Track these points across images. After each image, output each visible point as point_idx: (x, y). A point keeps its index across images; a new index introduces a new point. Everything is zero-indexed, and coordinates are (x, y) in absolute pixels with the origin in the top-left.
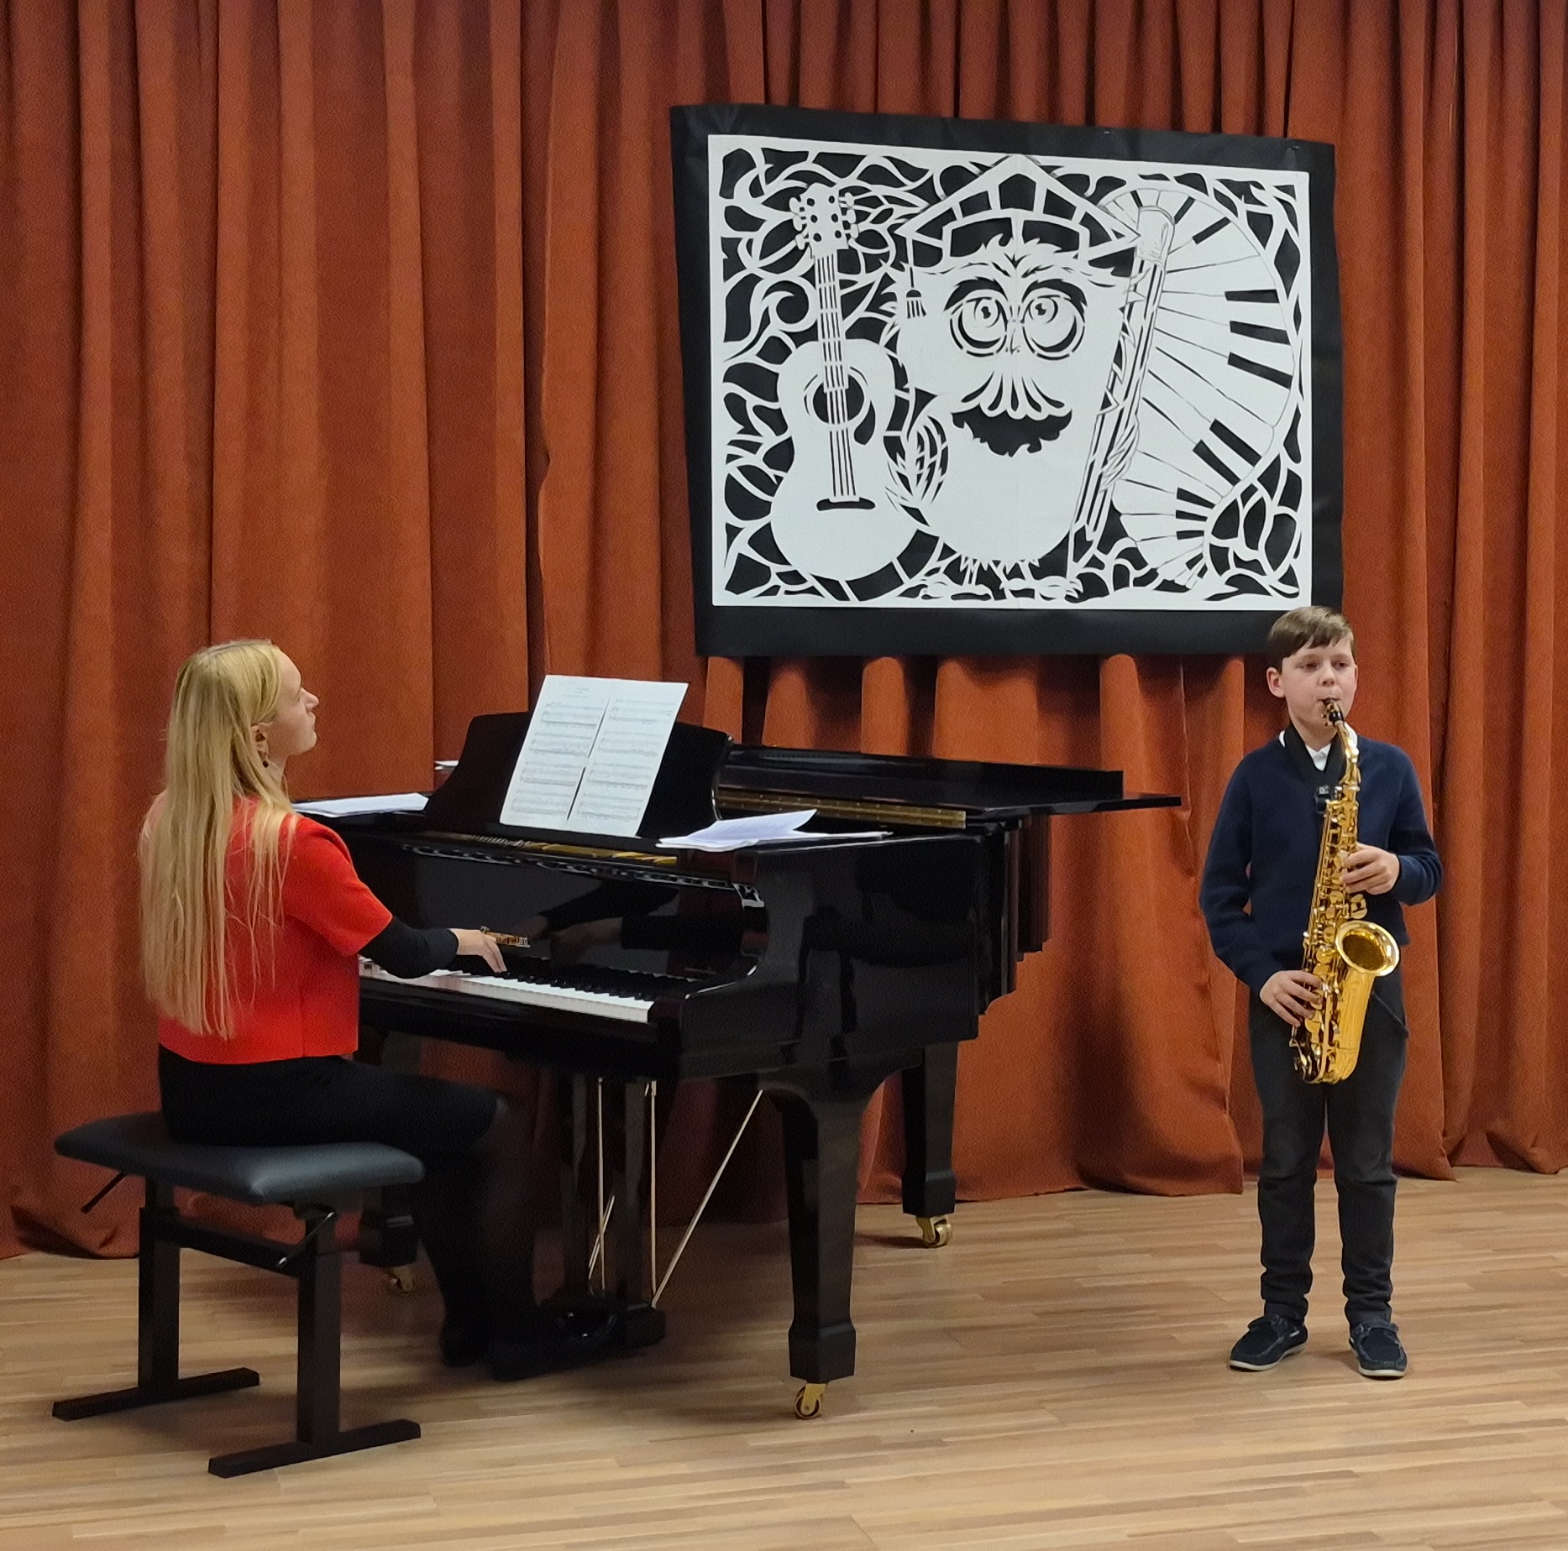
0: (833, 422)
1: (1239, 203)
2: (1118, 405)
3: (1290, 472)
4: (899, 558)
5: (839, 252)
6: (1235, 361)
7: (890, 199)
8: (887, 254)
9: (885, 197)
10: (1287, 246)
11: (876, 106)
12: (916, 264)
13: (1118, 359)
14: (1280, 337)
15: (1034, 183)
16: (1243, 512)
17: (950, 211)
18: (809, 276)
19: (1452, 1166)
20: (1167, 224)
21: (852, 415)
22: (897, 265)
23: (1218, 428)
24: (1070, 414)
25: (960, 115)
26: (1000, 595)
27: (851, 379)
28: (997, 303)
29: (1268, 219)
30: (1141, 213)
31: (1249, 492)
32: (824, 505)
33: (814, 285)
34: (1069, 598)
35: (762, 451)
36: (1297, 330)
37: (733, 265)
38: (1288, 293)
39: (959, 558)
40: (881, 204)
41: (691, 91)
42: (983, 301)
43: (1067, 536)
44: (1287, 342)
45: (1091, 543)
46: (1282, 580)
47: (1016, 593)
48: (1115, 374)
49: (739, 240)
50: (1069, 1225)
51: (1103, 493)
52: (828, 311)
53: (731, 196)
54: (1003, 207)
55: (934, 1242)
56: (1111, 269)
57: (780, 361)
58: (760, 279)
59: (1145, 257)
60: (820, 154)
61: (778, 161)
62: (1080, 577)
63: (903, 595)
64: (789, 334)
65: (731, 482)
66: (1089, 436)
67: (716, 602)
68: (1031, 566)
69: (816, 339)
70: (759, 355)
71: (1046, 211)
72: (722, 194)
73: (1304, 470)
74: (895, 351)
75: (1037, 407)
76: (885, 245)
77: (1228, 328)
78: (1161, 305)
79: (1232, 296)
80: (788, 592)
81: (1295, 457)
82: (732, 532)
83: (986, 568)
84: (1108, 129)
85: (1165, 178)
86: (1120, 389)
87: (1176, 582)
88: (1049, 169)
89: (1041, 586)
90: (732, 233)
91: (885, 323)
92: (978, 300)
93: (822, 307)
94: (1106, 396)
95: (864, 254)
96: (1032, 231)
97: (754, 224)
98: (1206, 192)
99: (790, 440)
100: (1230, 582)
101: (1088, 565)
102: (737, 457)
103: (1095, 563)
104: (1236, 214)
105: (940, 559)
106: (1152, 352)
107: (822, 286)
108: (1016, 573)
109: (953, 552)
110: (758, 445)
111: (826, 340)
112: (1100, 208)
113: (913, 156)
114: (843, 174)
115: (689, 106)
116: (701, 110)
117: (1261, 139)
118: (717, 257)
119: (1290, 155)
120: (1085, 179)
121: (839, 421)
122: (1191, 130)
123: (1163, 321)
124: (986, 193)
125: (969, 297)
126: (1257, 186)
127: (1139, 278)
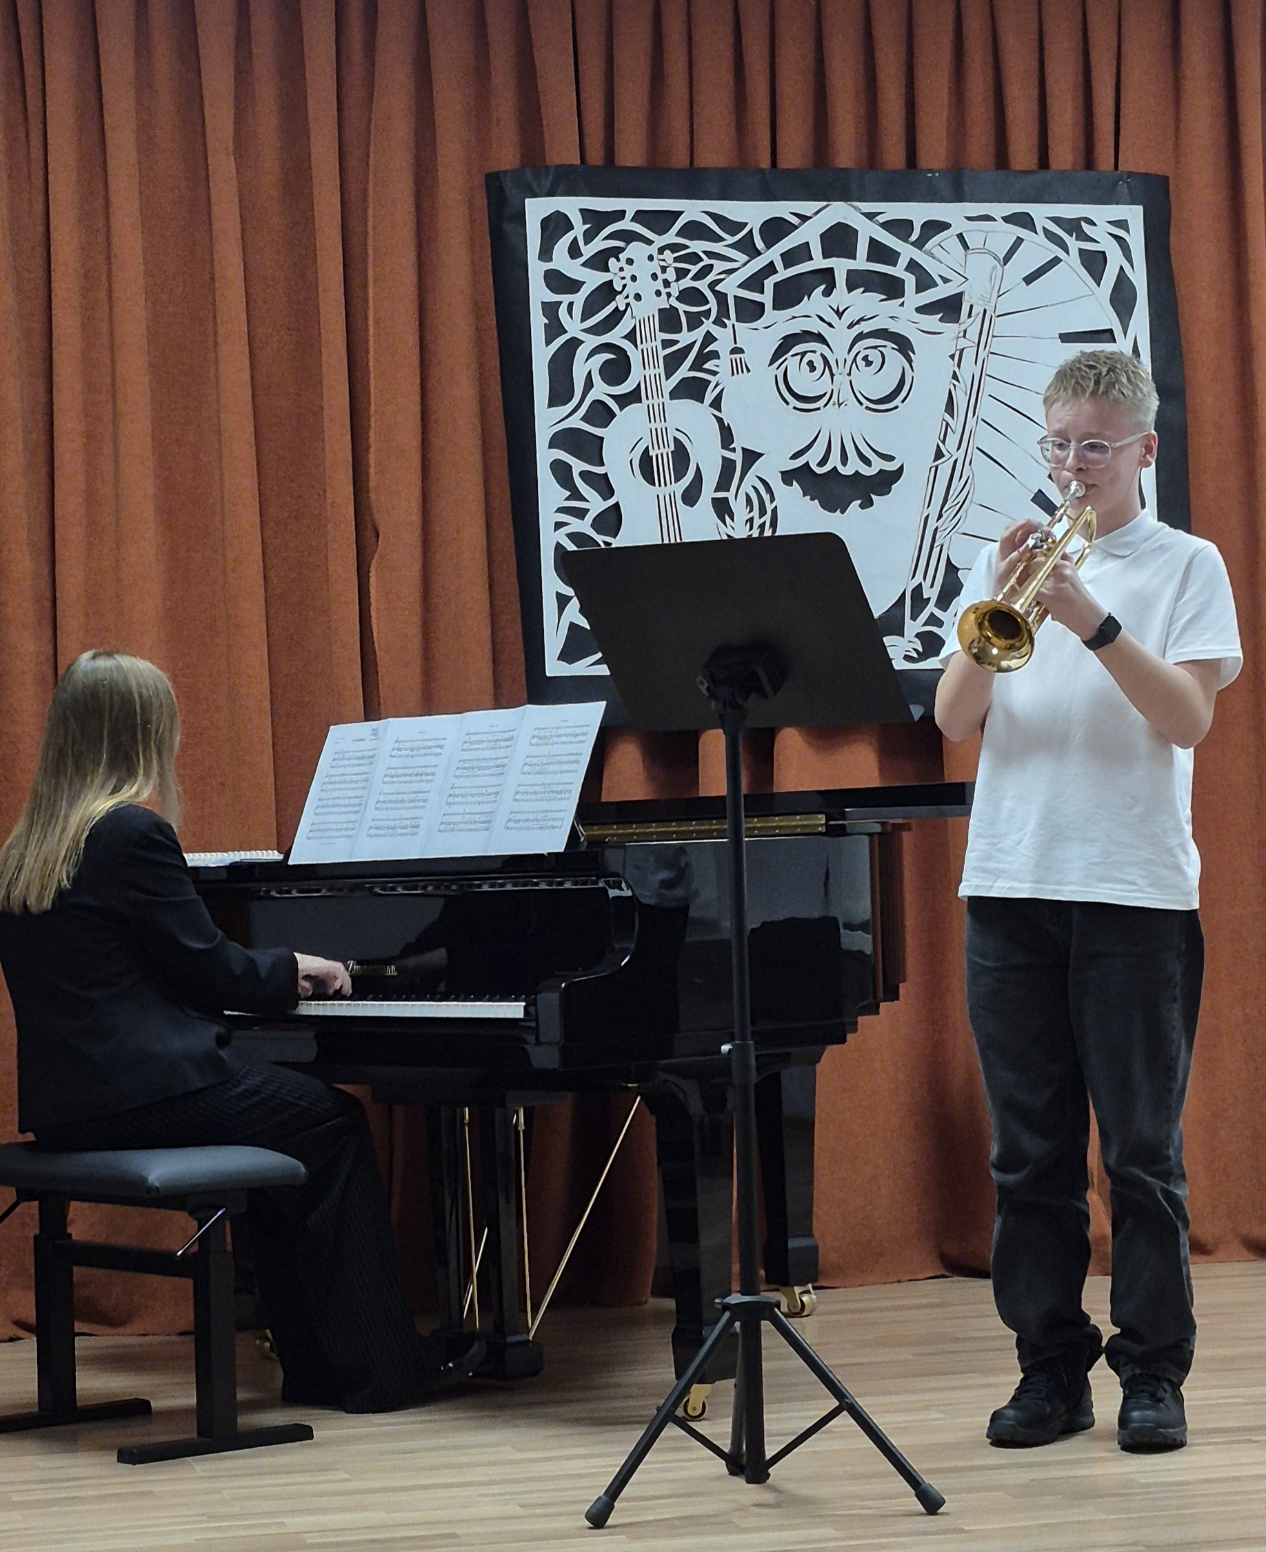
0: (660, 485)
1: (1071, 241)
2: (952, 454)
5: (660, 310)
7: (710, 254)
8: (708, 311)
9: (704, 252)
10: (1123, 282)
11: (692, 161)
12: (737, 320)
13: (950, 408)
15: (856, 232)
17: (772, 264)
18: (631, 336)
20: (996, 266)
21: (679, 477)
22: (719, 322)
24: (902, 467)
25: (778, 165)
27: (675, 439)
28: (822, 355)
29: (1103, 256)
30: (969, 257)
33: (636, 346)
34: (908, 658)
35: (590, 518)
37: (554, 329)
38: (1125, 332)
40: (702, 260)
41: (506, 157)
42: (808, 354)
43: (904, 594)
45: (929, 599)
48: (948, 424)
49: (559, 304)
51: (939, 549)
52: (652, 372)
53: (549, 259)
54: (826, 256)
56: (940, 316)
57: (606, 425)
58: (582, 342)
59: (973, 302)
60: (638, 212)
61: (596, 220)
62: (918, 636)
64: (612, 396)
65: (559, 547)
66: (922, 491)
67: (549, 673)
69: (640, 401)
70: (584, 419)
71: (869, 259)
72: (541, 257)
74: (720, 410)
75: (867, 462)
76: (708, 302)
78: (991, 351)
79: (1066, 338)
82: (563, 600)
84: (930, 171)
85: (992, 219)
86: (952, 440)
88: (871, 216)
90: (553, 297)
91: (708, 382)
92: (803, 354)
93: (644, 368)
94: (938, 449)
95: (686, 312)
96: (856, 280)
97: (573, 286)
98: (1034, 231)
99: (617, 505)
101: (924, 625)
102: (566, 524)
103: (934, 620)
104: (1068, 252)
106: (984, 398)
107: (644, 346)
110: (586, 511)
111: (650, 402)
112: (924, 252)
113: (733, 209)
114: (662, 231)
115: (506, 171)
116: (517, 174)
117: (1091, 173)
118: (538, 322)
119: (1122, 187)
120: (909, 224)
121: (666, 485)
122: (1018, 168)
123: (995, 366)
124: (808, 243)
125: (792, 352)
126: (1092, 223)
127: (969, 323)
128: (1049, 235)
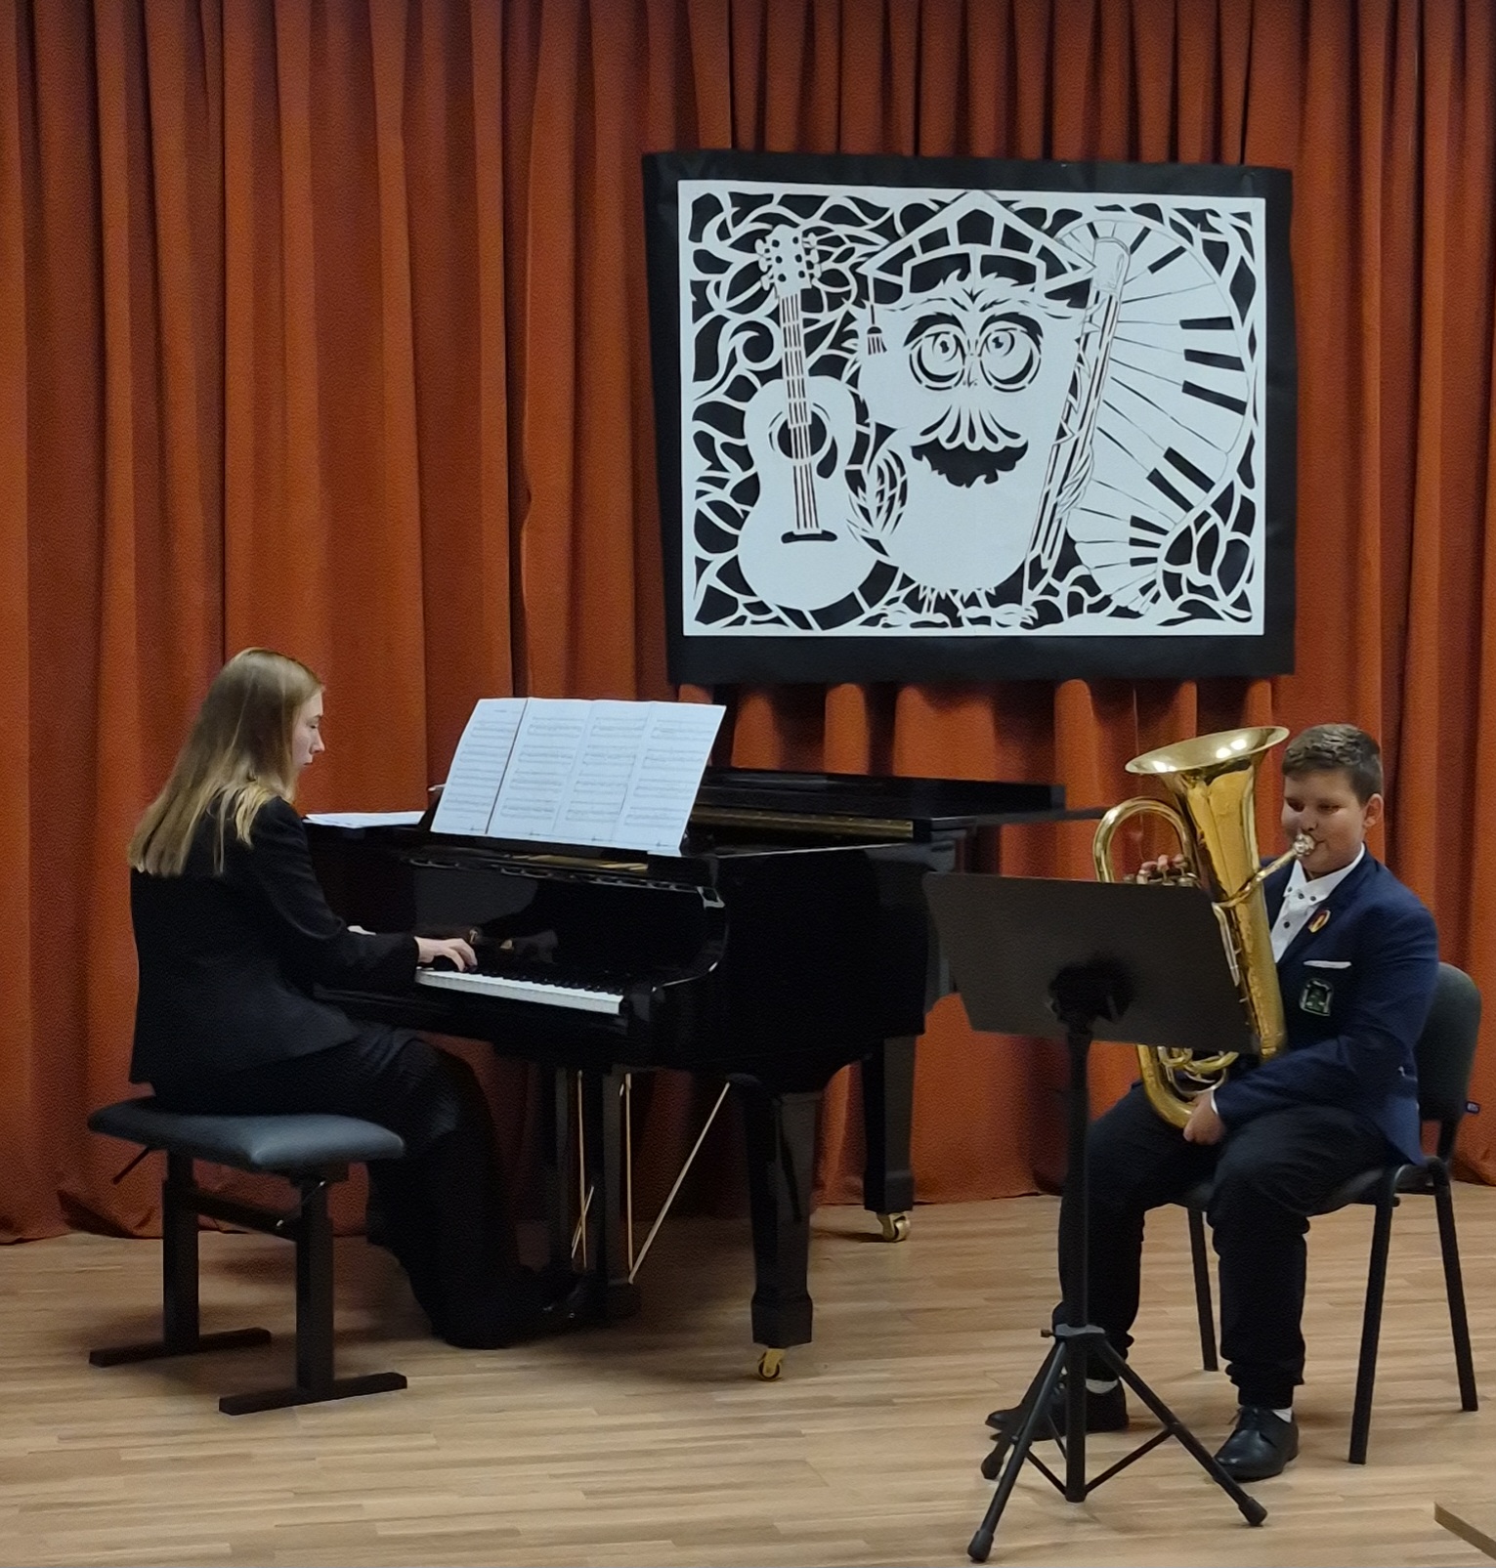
0: (797, 457)
1: (1194, 230)
2: (1073, 435)
3: (1243, 498)
4: (860, 588)
5: (804, 292)
6: (1190, 389)
7: (853, 238)
8: (849, 292)
9: (848, 237)
10: (1243, 272)
11: (839, 149)
12: (877, 301)
13: (1074, 389)
14: (1235, 364)
15: (992, 219)
16: (1197, 538)
17: (910, 248)
18: (774, 315)
20: (1123, 256)
21: (815, 450)
22: (859, 303)
23: (1172, 456)
24: (1025, 447)
25: (920, 153)
26: (957, 622)
27: (815, 416)
28: (956, 337)
29: (1224, 247)
30: (1098, 245)
31: (1204, 517)
32: (789, 538)
33: (778, 324)
34: (1024, 625)
35: (729, 487)
36: (1253, 356)
37: (701, 307)
38: (1243, 320)
39: (918, 588)
40: (843, 243)
41: (662, 138)
42: (942, 335)
43: (1022, 566)
44: (1241, 369)
45: (1046, 571)
46: (1236, 605)
47: (973, 621)
48: (1071, 405)
49: (707, 283)
51: (1058, 523)
52: (792, 349)
53: (700, 240)
54: (962, 240)
55: (893, 1237)
56: (1067, 301)
57: (747, 399)
58: (726, 320)
59: (1100, 288)
60: (786, 196)
61: (745, 204)
62: (1036, 604)
63: (864, 623)
64: (755, 373)
65: (699, 514)
66: (1044, 468)
67: (687, 632)
68: (988, 594)
69: (780, 376)
70: (728, 393)
71: (1005, 244)
72: (692, 238)
73: (1258, 496)
74: (856, 386)
75: (994, 439)
76: (847, 283)
77: (1183, 357)
78: (1116, 335)
79: (1187, 324)
80: (754, 622)
81: (1249, 482)
82: (702, 565)
83: (943, 596)
84: (1065, 162)
85: (1123, 209)
86: (1075, 419)
87: (1130, 608)
88: (1006, 204)
89: (998, 614)
90: (702, 277)
91: (846, 360)
92: (937, 335)
93: (786, 346)
94: (1061, 428)
95: (828, 294)
96: (990, 265)
97: (721, 266)
98: (1162, 222)
99: (755, 476)
100: (1182, 608)
101: (1042, 593)
102: (704, 493)
103: (1050, 590)
104: (1191, 241)
105: (901, 588)
106: (1107, 380)
107: (787, 325)
108: (973, 601)
109: (912, 582)
110: (727, 480)
111: (791, 378)
112: (1056, 240)
113: (875, 195)
114: (806, 215)
115: (661, 153)
116: (671, 157)
117: (1218, 166)
118: (687, 299)
119: (1247, 181)
120: (1043, 213)
121: (803, 456)
122: (1148, 160)
123: (1118, 350)
124: (945, 230)
125: (928, 332)
126: (1214, 214)
127: (1095, 309)
128: (1174, 224)
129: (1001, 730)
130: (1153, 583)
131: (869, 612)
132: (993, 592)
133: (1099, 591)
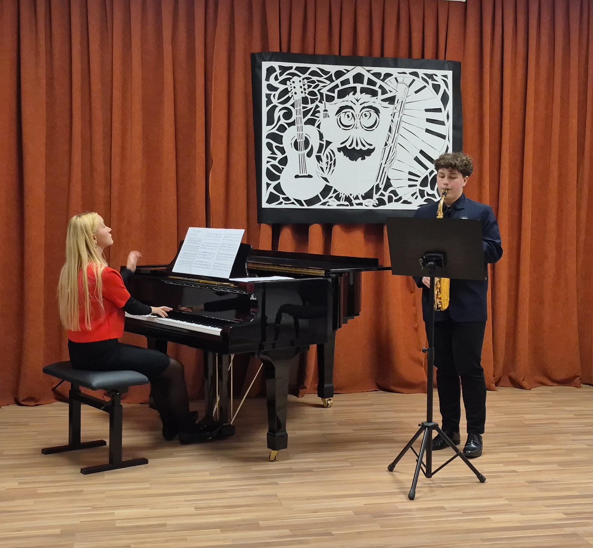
0: (300, 151)
1: (430, 81)
2: (390, 145)
4: (320, 193)
5: (302, 98)
6: (428, 131)
7: (318, 81)
8: (318, 98)
9: (317, 80)
10: (445, 94)
11: (314, 53)
12: (326, 101)
13: (390, 131)
14: (442, 123)
15: (364, 76)
16: (430, 179)
17: (337, 84)
18: (293, 105)
19: (496, 386)
20: (406, 88)
21: (306, 148)
22: (320, 102)
23: (422, 152)
24: (374, 148)
25: (341, 54)
26: (352, 205)
27: (306, 137)
28: (352, 113)
29: (439, 86)
30: (398, 85)
31: (432, 172)
32: (297, 176)
33: (294, 108)
34: (374, 206)
35: (278, 160)
36: (448, 121)
37: (269, 102)
38: (445, 110)
39: (339, 193)
40: (316, 82)
41: (257, 48)
42: (347, 113)
43: (373, 186)
44: (444, 125)
45: (381, 188)
47: (357, 204)
48: (389, 135)
49: (271, 94)
50: (370, 402)
51: (385, 173)
52: (299, 116)
53: (268, 81)
54: (354, 83)
55: (327, 406)
56: (388, 102)
57: (284, 132)
58: (277, 106)
59: (399, 98)
60: (297, 67)
61: (284, 69)
62: (377, 199)
63: (321, 205)
64: (286, 123)
65: (268, 169)
66: (380, 156)
67: (263, 207)
68: (362, 196)
69: (295, 125)
70: (277, 130)
71: (368, 84)
72: (266, 80)
74: (319, 128)
75: (364, 146)
76: (317, 95)
77: (425, 121)
78: (404, 114)
79: (427, 110)
80: (285, 204)
82: (268, 185)
83: (347, 196)
84: (388, 58)
85: (406, 73)
87: (408, 201)
88: (369, 71)
89: (365, 202)
90: (269, 92)
91: (316, 120)
93: (297, 115)
94: (386, 143)
95: (310, 98)
96: (363, 90)
97: (276, 89)
98: (419, 78)
99: (286, 156)
100: (425, 201)
101: (379, 196)
102: (270, 162)
103: (382, 195)
104: (428, 84)
105: (333, 193)
106: (401, 128)
107: (297, 108)
108: (357, 198)
109: (337, 191)
110: (277, 158)
111: (298, 125)
112: (385, 83)
113: (326, 67)
114: (304, 73)
115: (257, 53)
116: (260, 54)
117: (437, 60)
118: (264, 100)
119: (446, 65)
120: (380, 74)
121: (302, 151)
122: (415, 58)
123: (404, 118)
124: (349, 79)
125: (343, 112)
126: (436, 76)
127: (397, 105)
128: (422, 78)
129: (367, 239)
130: (416, 193)
131: (323, 201)
132: (364, 195)
133: (398, 195)
